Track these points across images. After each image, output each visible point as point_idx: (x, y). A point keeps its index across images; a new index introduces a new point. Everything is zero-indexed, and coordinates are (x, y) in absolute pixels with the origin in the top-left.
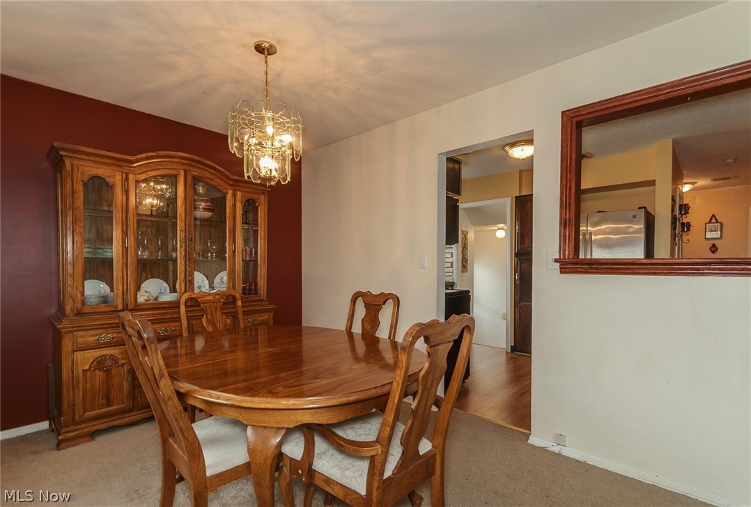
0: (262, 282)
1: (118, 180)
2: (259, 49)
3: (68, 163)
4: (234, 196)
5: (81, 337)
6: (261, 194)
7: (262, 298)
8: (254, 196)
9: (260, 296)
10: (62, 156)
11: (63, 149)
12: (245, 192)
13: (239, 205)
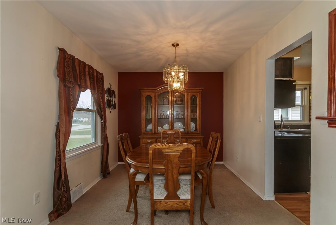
0: (199, 127)
1: (153, 95)
2: (173, 45)
3: (142, 93)
4: (188, 95)
5: (144, 140)
6: (198, 93)
7: (199, 133)
8: (195, 94)
9: (198, 132)
10: (141, 91)
11: (141, 89)
12: (192, 93)
13: (189, 98)
